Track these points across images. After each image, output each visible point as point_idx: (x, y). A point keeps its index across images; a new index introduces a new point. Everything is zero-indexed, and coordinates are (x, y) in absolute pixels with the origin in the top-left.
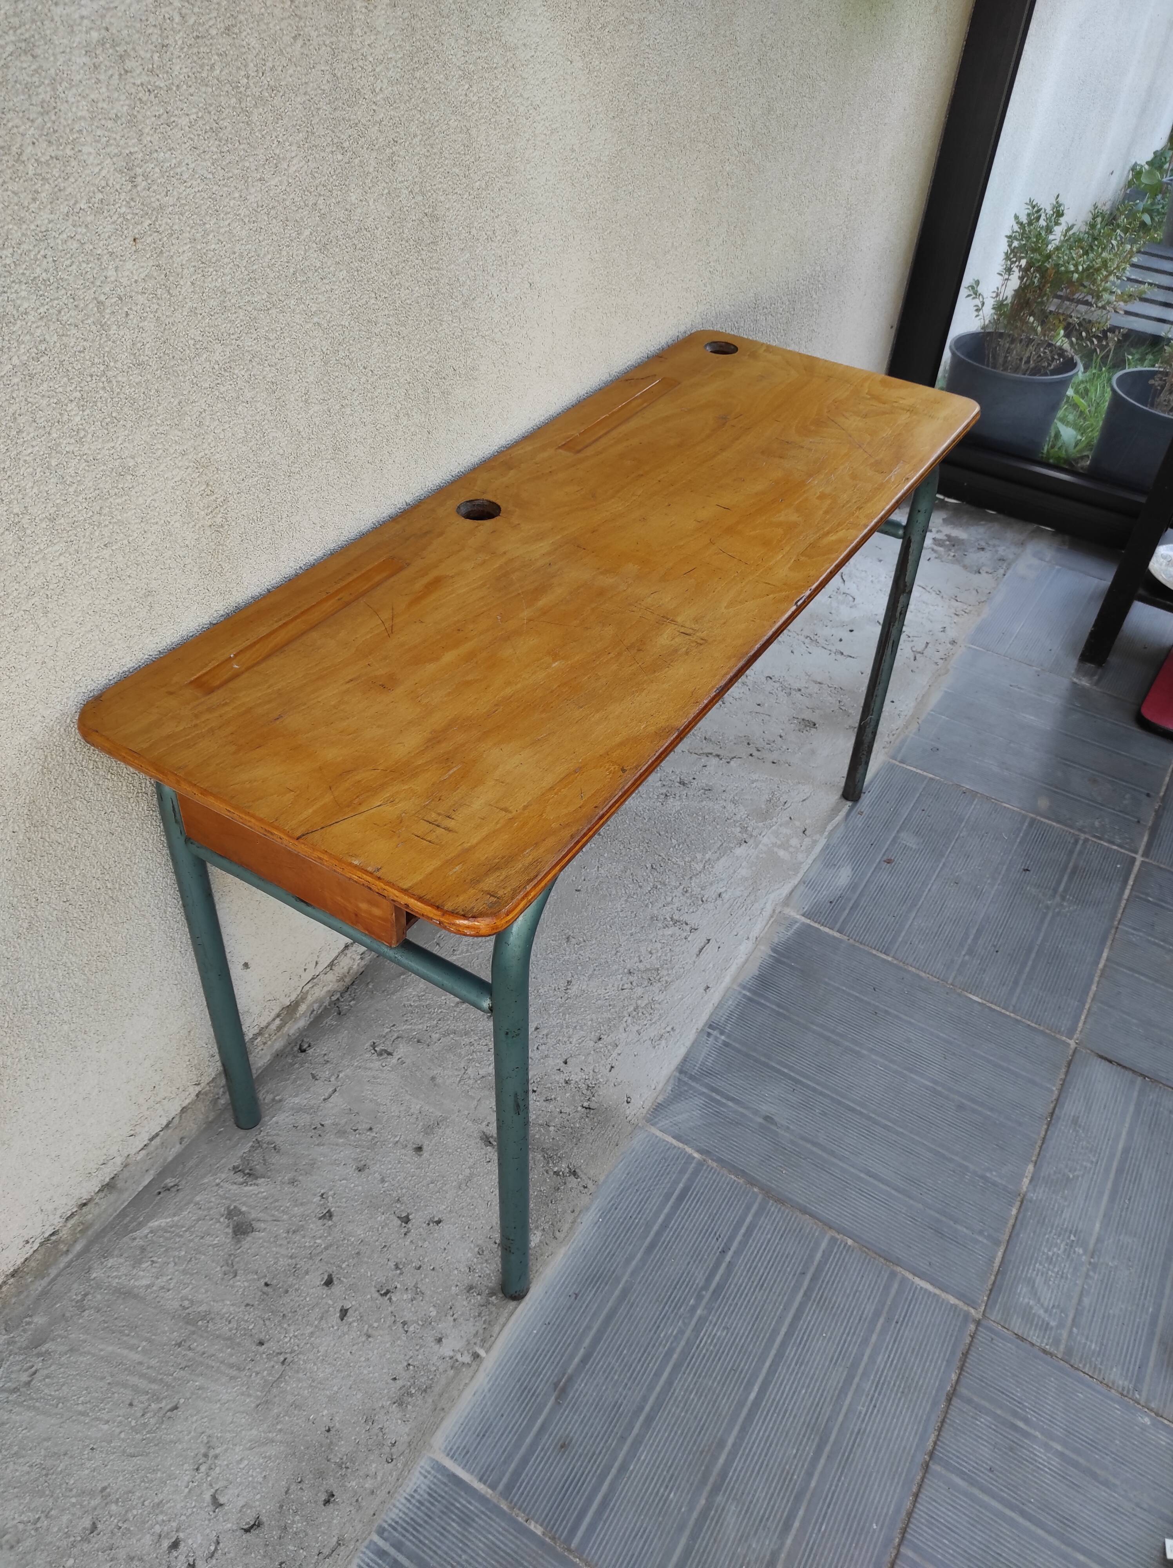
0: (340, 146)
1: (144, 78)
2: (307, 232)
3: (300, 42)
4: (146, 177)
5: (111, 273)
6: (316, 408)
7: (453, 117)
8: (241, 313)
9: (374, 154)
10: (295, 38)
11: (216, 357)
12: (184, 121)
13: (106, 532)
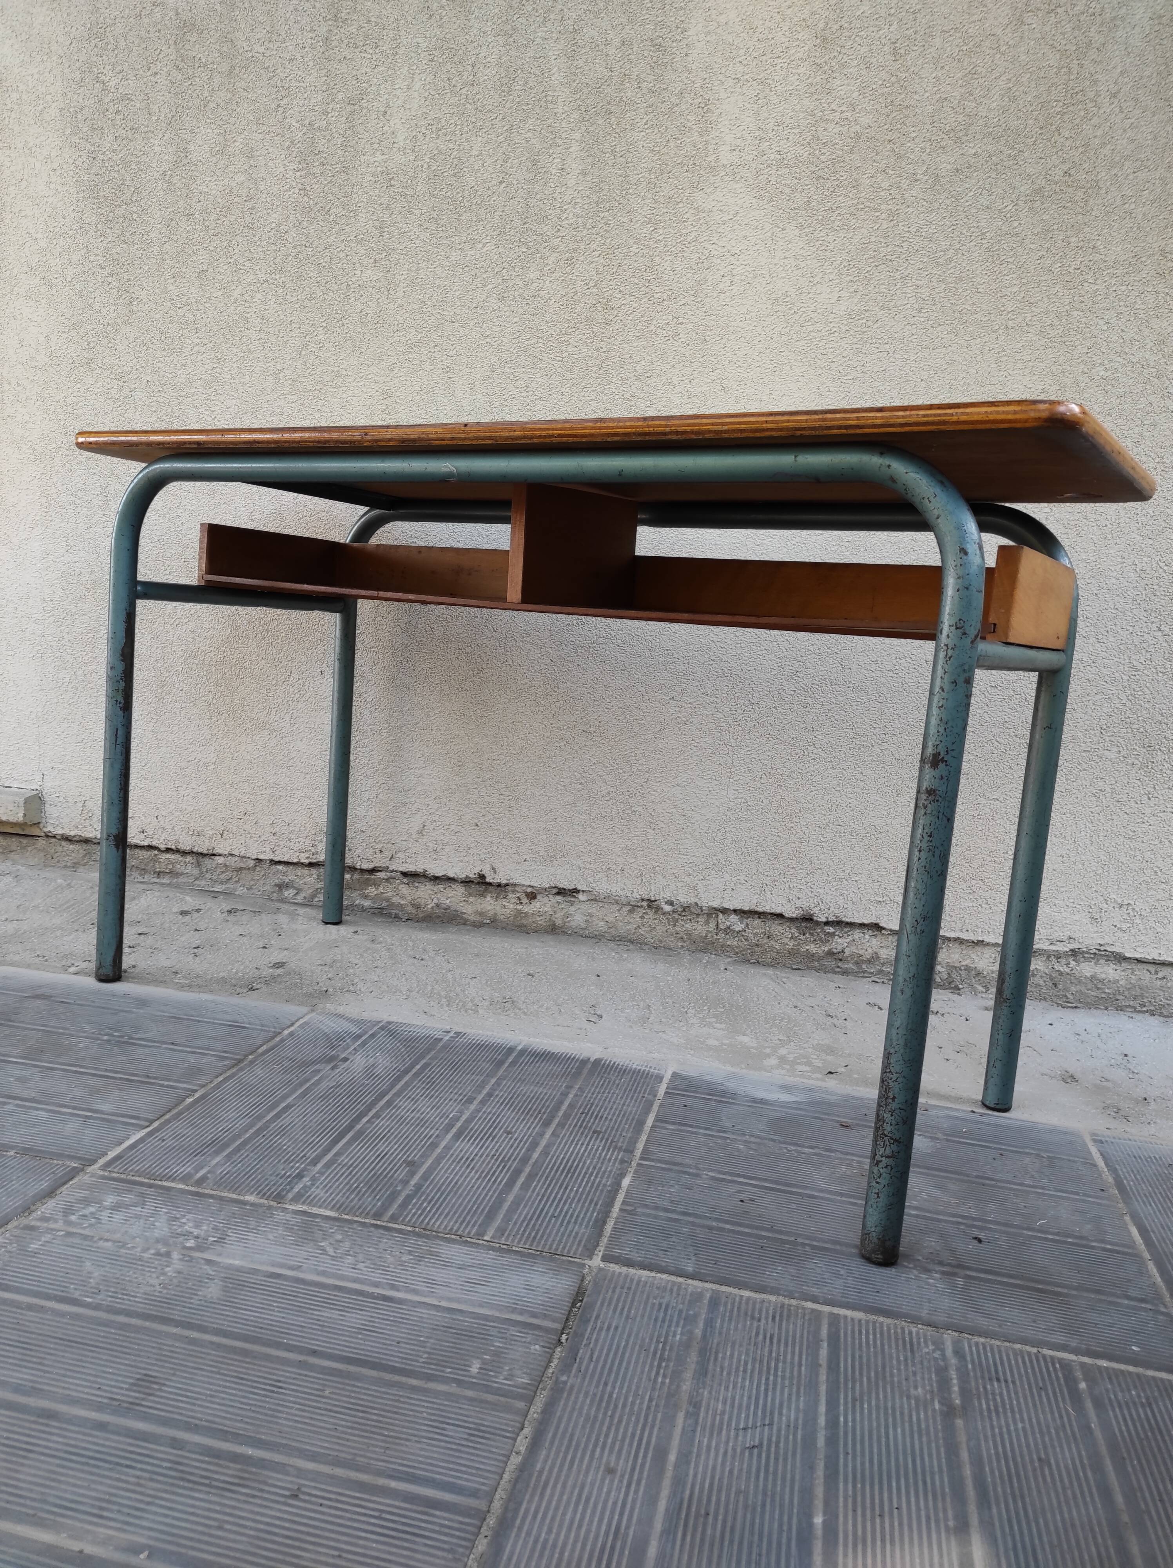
0: (526, 244)
1: (400, 190)
2: (490, 286)
3: (504, 185)
4: (389, 233)
5: (358, 273)
6: (479, 396)
7: (635, 246)
8: (433, 318)
9: (556, 255)
10: (501, 183)
11: (410, 336)
12: (418, 212)
13: (320, 403)
